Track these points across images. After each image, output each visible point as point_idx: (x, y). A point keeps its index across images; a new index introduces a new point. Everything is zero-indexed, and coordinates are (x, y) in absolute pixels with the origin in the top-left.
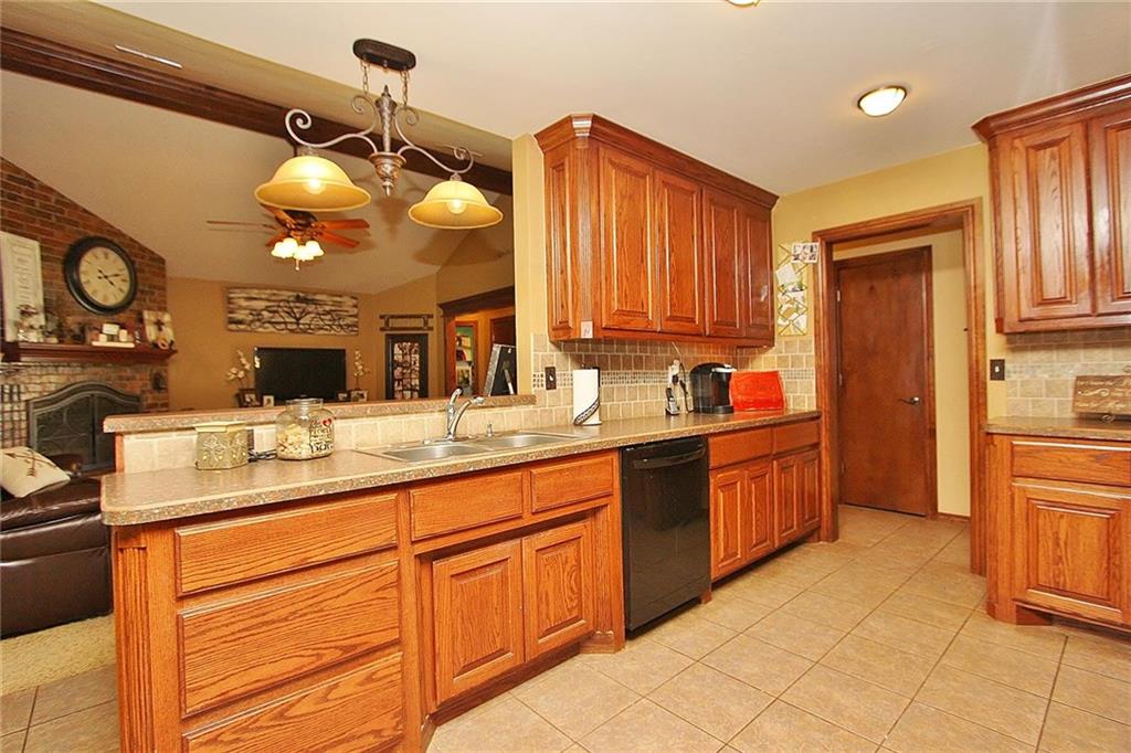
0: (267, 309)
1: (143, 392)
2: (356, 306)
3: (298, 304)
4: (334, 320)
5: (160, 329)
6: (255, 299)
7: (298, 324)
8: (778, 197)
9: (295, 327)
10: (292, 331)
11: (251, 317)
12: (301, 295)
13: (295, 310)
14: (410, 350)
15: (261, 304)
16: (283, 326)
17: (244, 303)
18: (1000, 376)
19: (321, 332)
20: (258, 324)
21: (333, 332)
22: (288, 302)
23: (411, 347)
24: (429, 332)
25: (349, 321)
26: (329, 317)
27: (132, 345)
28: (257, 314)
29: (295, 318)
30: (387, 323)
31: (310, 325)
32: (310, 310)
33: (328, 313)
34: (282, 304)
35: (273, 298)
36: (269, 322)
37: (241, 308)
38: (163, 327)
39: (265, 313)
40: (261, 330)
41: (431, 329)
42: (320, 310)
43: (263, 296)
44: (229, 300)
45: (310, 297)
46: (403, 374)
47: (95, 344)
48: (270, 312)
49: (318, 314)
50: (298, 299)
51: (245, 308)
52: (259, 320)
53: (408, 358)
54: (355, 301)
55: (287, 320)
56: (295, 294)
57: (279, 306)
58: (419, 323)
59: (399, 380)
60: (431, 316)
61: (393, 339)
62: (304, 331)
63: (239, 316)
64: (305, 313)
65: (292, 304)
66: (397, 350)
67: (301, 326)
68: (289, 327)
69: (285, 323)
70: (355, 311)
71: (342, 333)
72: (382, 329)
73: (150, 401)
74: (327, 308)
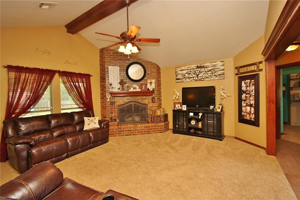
0: (187, 73)
1: (149, 103)
2: (223, 65)
3: (197, 69)
4: (213, 73)
5: (151, 85)
6: (183, 70)
7: (198, 77)
9: (197, 78)
10: (196, 80)
11: (182, 77)
12: (198, 65)
13: (196, 72)
15: (185, 72)
16: (192, 79)
17: (180, 72)
19: (207, 79)
20: (184, 79)
21: (212, 79)
22: (194, 69)
23: (250, 82)
24: (260, 73)
25: (220, 72)
26: (210, 72)
27: (140, 90)
28: (184, 75)
29: (197, 75)
30: (238, 71)
31: (202, 77)
32: (202, 71)
33: (210, 71)
34: (192, 70)
35: (189, 69)
36: (188, 78)
37: (179, 74)
38: (152, 84)
39: (186, 75)
40: (185, 81)
41: (261, 70)
42: (206, 70)
43: (186, 69)
44: (176, 72)
45: (202, 66)
46: (246, 97)
47: (130, 90)
48: (188, 74)
49: (206, 72)
50: (198, 67)
51: (181, 74)
52: (185, 78)
53: (248, 88)
54: (223, 63)
55: (194, 76)
56: (196, 66)
57: (191, 71)
58: (253, 68)
59: (245, 100)
60: (261, 63)
61: (241, 79)
62: (200, 80)
63: (179, 77)
64: (200, 72)
65: (195, 70)
67: (199, 78)
68: (194, 78)
69: (193, 77)
70: (223, 67)
71: (217, 78)
72: (236, 74)
74: (209, 69)
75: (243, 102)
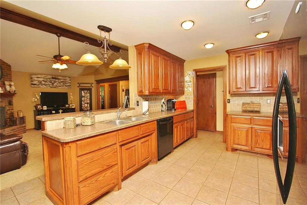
0: (43, 81)
1: (6, 106)
2: (70, 80)
3: (53, 79)
4: (64, 84)
5: (11, 87)
6: (40, 78)
7: (53, 85)
8: (185, 61)
9: (52, 86)
10: (51, 87)
11: (38, 83)
12: (54, 77)
13: (52, 81)
14: (87, 93)
15: (41, 79)
16: (48, 86)
17: (36, 79)
18: (229, 102)
19: (60, 87)
20: (41, 85)
21: (64, 88)
22: (50, 79)
23: (87, 92)
24: (92, 88)
25: (68, 84)
26: (62, 83)
27: (3, 92)
28: (40, 83)
29: (52, 83)
30: (80, 85)
31: (56, 85)
32: (57, 81)
33: (62, 82)
34: (48, 79)
35: (45, 77)
36: (44, 85)
37: (35, 80)
38: (11, 86)
39: (43, 82)
40: (42, 87)
41: (93, 87)
42: (60, 81)
43: (42, 77)
44: (31, 78)
45: (57, 77)
46: (85, 99)
48: (44, 82)
49: (59, 82)
50: (53, 78)
51: (37, 80)
52: (41, 84)
53: (86, 95)
54: (70, 79)
55: (50, 84)
56: (52, 76)
57: (47, 80)
58: (89, 85)
59: (83, 101)
60: (93, 83)
61: (81, 90)
62: (55, 87)
63: (35, 82)
64: (55, 82)
65: (51, 80)
66: (83, 92)
67: (54, 86)
68: (50, 86)
69: (49, 85)
70: (70, 81)
71: (66, 88)
72: (78, 87)
73: (8, 109)
74: (62, 81)
75: (83, 102)
